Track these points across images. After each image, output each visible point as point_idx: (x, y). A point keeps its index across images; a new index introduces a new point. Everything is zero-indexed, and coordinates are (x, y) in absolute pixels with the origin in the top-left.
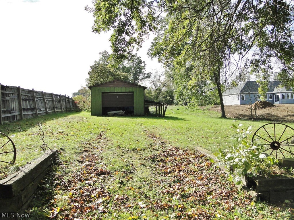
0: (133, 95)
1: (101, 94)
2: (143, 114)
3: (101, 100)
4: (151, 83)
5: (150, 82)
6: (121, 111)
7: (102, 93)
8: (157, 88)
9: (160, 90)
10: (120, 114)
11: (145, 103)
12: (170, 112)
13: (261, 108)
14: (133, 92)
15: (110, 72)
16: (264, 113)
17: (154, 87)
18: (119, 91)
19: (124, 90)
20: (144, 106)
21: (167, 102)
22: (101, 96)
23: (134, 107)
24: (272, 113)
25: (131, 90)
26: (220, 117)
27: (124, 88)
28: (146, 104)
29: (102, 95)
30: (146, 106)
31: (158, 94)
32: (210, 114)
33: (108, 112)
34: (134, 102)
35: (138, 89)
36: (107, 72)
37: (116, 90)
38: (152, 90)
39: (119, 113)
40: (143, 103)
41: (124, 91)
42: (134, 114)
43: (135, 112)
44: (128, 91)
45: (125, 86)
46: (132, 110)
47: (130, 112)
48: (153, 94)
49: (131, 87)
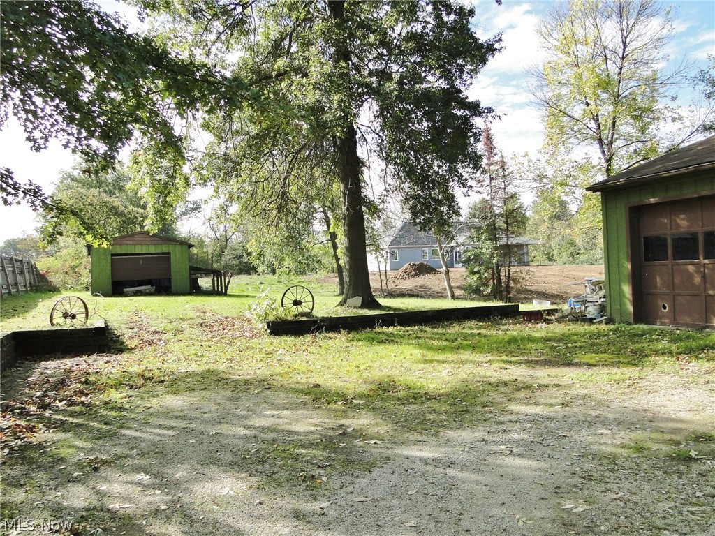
0: (170, 258)
1: (109, 257)
2: (188, 291)
3: (109, 268)
4: (204, 223)
5: (202, 222)
6: (149, 287)
7: (112, 255)
8: (218, 236)
9: (227, 240)
10: (147, 291)
11: (192, 272)
12: (244, 289)
13: (413, 277)
14: (169, 253)
15: (114, 207)
16: (415, 284)
17: (212, 234)
18: (144, 252)
19: (152, 249)
20: (190, 278)
21: (245, 267)
22: (109, 261)
24: (428, 284)
25: (164, 249)
26: (336, 294)
27: (153, 246)
28: (193, 274)
29: (112, 259)
30: (194, 276)
31: (221, 248)
32: (321, 291)
33: (125, 290)
34: (172, 270)
35: (178, 248)
36: (107, 207)
37: (138, 249)
38: (207, 240)
39: (145, 290)
40: (188, 273)
41: (153, 251)
42: (171, 292)
43: (174, 288)
44: (160, 251)
45: (155, 242)
46: (167, 284)
47: (163, 288)
48: (210, 250)
49: (165, 244)
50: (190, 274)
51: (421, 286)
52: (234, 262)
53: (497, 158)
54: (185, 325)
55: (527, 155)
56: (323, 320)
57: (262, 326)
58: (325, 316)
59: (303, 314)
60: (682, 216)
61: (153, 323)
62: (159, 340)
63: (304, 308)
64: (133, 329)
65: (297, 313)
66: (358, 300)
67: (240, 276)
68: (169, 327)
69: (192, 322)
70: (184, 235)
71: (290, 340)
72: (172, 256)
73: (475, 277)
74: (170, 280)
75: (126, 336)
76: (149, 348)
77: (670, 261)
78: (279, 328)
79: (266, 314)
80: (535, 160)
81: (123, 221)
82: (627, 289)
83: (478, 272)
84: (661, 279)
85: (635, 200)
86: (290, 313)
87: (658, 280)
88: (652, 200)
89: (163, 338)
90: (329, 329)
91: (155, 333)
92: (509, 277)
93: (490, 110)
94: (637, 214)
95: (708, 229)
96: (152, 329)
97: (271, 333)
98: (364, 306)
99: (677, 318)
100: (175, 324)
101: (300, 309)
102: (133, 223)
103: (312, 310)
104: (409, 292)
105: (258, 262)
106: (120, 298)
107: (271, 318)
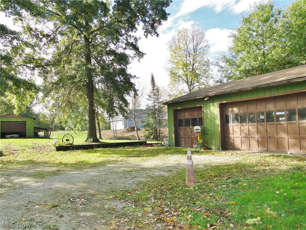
0: (26, 123)
2: (33, 137)
6: (17, 135)
7: (1, 122)
10: (16, 137)
11: (35, 129)
14: (26, 122)
16: (130, 135)
18: (15, 121)
20: (34, 131)
23: (26, 132)
25: (24, 120)
27: (19, 119)
29: (1, 124)
30: (36, 131)
33: (6, 136)
34: (27, 128)
35: (29, 119)
40: (33, 129)
41: (19, 121)
42: (26, 137)
43: (27, 135)
44: (22, 121)
45: (19, 117)
46: (24, 134)
47: (22, 135)
48: (49, 119)
49: (24, 118)
50: (34, 130)
51: (132, 136)
52: (59, 125)
53: (156, 88)
54: (26, 148)
55: (163, 88)
56: (76, 146)
57: (54, 148)
58: (77, 144)
59: (69, 144)
60: (187, 113)
61: (15, 147)
62: (16, 153)
63: (70, 142)
64: (7, 149)
65: (67, 143)
66: (92, 139)
67: (60, 131)
68: (20, 149)
69: (29, 147)
70: (36, 113)
71: (62, 152)
72: (27, 123)
73: (147, 132)
74: (25, 132)
75: (4, 152)
76: (12, 155)
77: (184, 127)
78: (60, 148)
79: (56, 144)
80: (166, 90)
81: (7, 107)
82: (173, 136)
83: (148, 130)
84: (182, 132)
85: (175, 108)
86: (65, 143)
87: (181, 133)
88: (179, 108)
89: (18, 152)
90: (77, 149)
91: (15, 151)
92: (160, 132)
93: (135, 76)
94: (176, 112)
95: (192, 117)
96: (14, 149)
97: (57, 150)
98: (94, 141)
99: (186, 145)
100: (23, 148)
101: (68, 142)
102: (12, 108)
103: (73, 143)
104: (127, 138)
105: (65, 125)
106: (4, 139)
107: (57, 145)
